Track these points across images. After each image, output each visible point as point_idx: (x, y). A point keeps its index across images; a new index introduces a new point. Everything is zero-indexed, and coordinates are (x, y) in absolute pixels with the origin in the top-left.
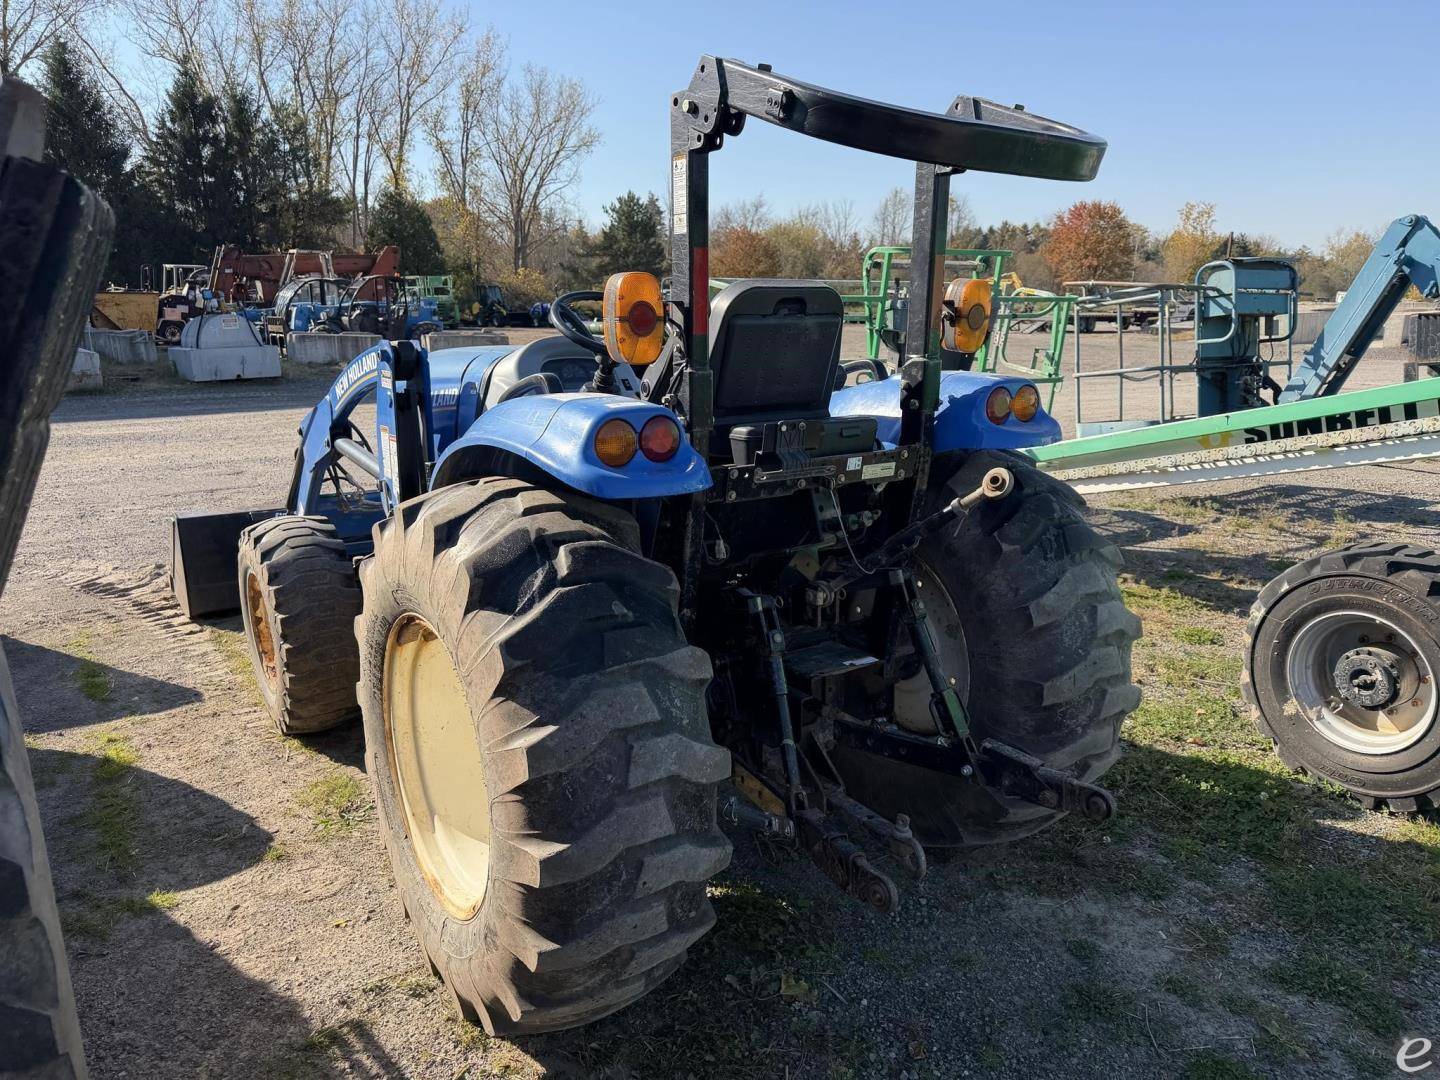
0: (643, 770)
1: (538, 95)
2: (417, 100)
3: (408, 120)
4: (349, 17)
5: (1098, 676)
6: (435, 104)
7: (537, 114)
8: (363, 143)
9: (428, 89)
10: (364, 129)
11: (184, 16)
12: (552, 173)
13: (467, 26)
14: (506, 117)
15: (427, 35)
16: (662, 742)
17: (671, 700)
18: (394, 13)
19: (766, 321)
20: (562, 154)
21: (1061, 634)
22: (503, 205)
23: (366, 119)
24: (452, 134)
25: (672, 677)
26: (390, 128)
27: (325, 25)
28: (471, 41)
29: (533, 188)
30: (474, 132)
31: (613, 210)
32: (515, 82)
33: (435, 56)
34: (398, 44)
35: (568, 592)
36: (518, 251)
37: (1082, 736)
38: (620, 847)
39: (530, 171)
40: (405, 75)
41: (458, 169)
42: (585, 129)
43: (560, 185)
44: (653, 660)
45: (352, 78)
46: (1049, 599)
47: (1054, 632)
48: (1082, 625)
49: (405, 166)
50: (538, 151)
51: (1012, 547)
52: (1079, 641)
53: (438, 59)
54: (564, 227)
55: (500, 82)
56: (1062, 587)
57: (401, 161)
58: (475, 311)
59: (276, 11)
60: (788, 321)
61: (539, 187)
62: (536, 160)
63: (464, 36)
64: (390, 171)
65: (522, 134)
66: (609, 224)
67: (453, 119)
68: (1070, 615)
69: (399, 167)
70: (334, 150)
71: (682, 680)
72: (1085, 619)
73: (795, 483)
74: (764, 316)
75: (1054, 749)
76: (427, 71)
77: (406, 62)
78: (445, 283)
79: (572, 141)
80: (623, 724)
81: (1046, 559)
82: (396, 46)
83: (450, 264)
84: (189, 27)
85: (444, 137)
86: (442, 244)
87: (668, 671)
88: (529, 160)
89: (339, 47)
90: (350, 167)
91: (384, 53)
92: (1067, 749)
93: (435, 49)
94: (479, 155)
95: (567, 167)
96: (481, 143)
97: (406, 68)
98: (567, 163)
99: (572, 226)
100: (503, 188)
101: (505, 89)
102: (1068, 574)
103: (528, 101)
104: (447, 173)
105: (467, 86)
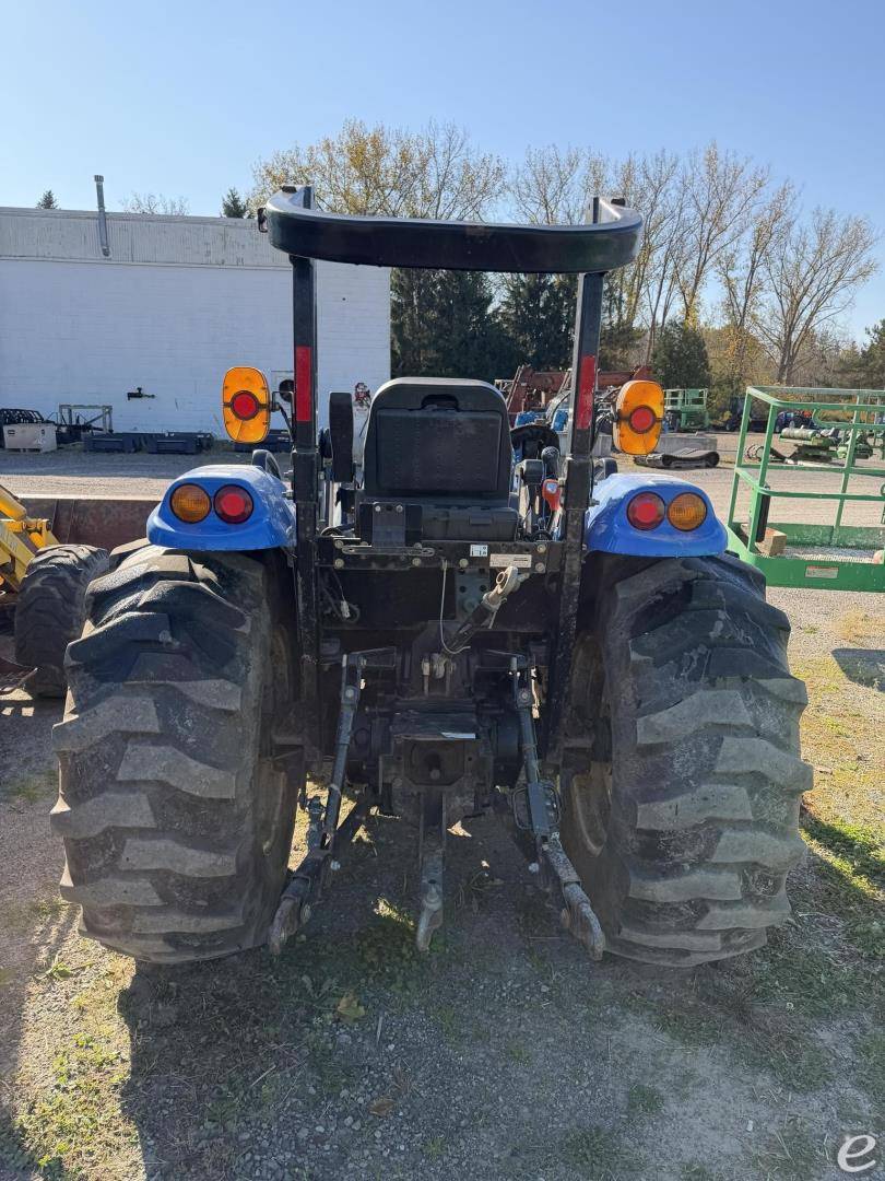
0: (131, 769)
1: (823, 235)
2: (715, 246)
3: (705, 263)
4: (671, 184)
5: (710, 813)
6: (729, 250)
7: (820, 252)
8: (667, 284)
9: (727, 236)
10: (669, 272)
11: (548, 197)
12: (828, 302)
13: (765, 182)
14: (791, 256)
15: (730, 192)
16: (154, 751)
17: (182, 720)
18: (706, 176)
19: (411, 415)
20: (840, 283)
21: (672, 759)
22: (778, 329)
23: (671, 265)
24: (740, 273)
25: (190, 701)
26: (689, 271)
27: (650, 194)
28: (768, 194)
29: (806, 314)
30: (760, 269)
31: (875, 331)
32: (804, 224)
33: (735, 208)
34: (706, 202)
35: (139, 617)
36: (782, 368)
37: (689, 873)
38: (106, 824)
39: (806, 300)
40: (707, 226)
41: (741, 300)
42: (863, 261)
43: (834, 311)
44: (173, 683)
45: (665, 232)
46: (662, 718)
47: (665, 754)
48: (699, 754)
49: (695, 301)
50: (817, 282)
51: (643, 658)
52: (693, 769)
53: (737, 210)
54: (837, 348)
55: (789, 225)
56: (682, 709)
57: (694, 296)
58: (726, 419)
59: (615, 185)
60: (435, 415)
61: (812, 314)
62: (813, 290)
63: (763, 189)
64: (683, 305)
65: (804, 269)
66: (869, 343)
67: (743, 260)
68: (686, 740)
69: (691, 301)
70: (643, 290)
71: (201, 706)
72: (706, 749)
73: (409, 559)
74: (411, 410)
75: (656, 878)
76: (726, 221)
77: (709, 216)
78: (701, 394)
79: (851, 272)
80: (124, 728)
81: (677, 677)
82: (703, 204)
83: (715, 379)
84: (552, 204)
85: (732, 275)
86: (711, 362)
87: (186, 696)
88: (806, 291)
89: (659, 209)
90: (654, 303)
91: (693, 210)
92: (668, 882)
93: (736, 203)
94: (761, 289)
95: (842, 295)
96: (764, 278)
97: (709, 221)
98: (842, 292)
99: (845, 347)
100: (780, 315)
101: (795, 232)
102: (694, 697)
103: (813, 241)
104: (730, 304)
105: (759, 230)
